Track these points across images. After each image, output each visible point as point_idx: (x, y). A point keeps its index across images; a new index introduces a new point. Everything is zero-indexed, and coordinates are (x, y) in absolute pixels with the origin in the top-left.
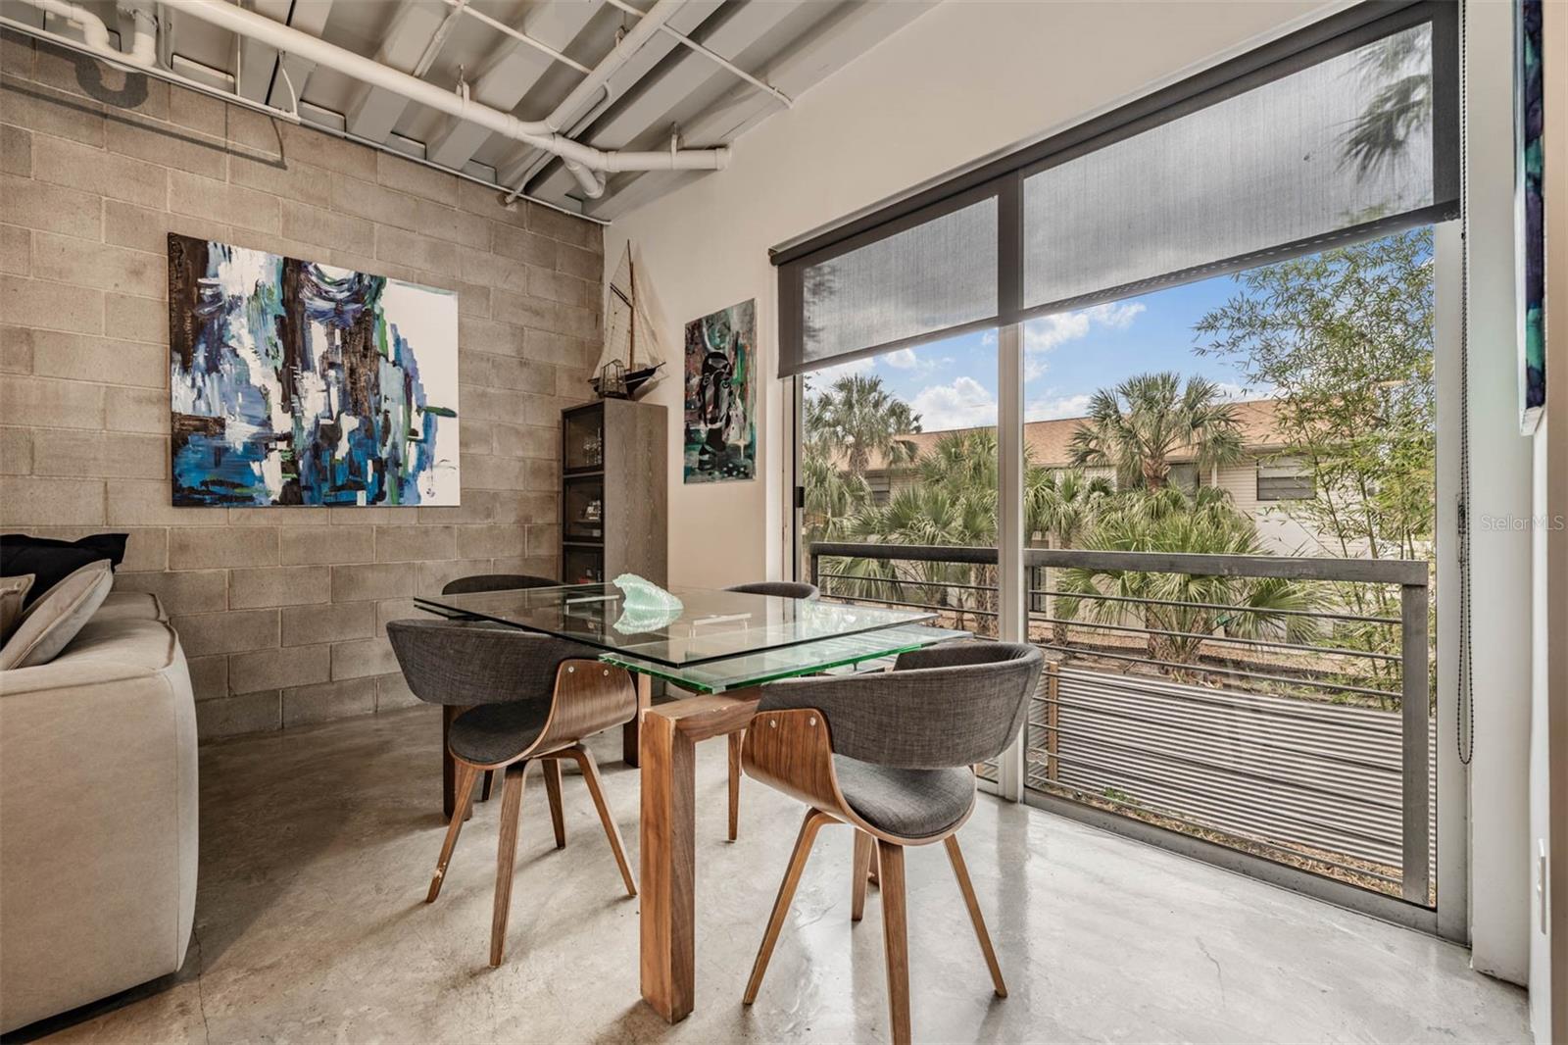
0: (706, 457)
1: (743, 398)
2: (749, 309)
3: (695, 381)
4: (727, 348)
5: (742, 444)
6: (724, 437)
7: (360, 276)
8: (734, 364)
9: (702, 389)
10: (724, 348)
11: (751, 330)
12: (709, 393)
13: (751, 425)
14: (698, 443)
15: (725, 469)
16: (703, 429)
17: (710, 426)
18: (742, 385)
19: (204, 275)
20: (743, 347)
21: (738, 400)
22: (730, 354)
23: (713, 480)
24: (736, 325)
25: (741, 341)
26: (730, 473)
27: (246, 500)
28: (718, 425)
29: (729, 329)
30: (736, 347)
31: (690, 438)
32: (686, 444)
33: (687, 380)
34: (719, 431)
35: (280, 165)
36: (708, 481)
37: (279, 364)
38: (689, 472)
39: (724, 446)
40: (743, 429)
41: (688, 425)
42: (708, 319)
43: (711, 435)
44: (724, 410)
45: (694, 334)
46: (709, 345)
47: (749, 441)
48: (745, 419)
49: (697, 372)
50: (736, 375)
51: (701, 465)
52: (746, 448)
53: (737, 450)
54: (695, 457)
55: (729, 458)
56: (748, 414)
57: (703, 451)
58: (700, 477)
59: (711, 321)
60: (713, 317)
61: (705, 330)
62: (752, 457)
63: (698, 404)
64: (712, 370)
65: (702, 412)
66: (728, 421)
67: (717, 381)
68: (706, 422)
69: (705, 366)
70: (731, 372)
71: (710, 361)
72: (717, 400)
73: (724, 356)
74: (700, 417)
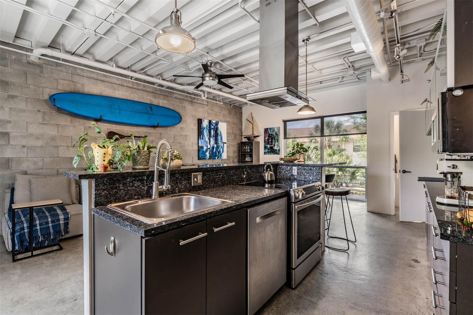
0: (269, 151)
1: (278, 142)
2: (279, 128)
3: (267, 138)
4: (274, 134)
5: (277, 149)
6: (273, 148)
7: (216, 122)
8: (276, 136)
9: (268, 140)
11: (279, 132)
12: (270, 140)
13: (280, 146)
14: (267, 148)
16: (269, 146)
17: (270, 146)
18: (277, 140)
19: (202, 124)
20: (278, 134)
21: (277, 142)
23: (271, 154)
24: (276, 130)
25: (277, 133)
26: (275, 153)
27: (205, 159)
28: (272, 146)
29: (274, 131)
30: (276, 134)
31: (265, 148)
32: (264, 148)
33: (265, 138)
34: (272, 147)
35: (207, 105)
37: (209, 137)
38: (265, 153)
39: (273, 149)
40: (278, 147)
41: (265, 146)
42: (270, 128)
43: (270, 147)
44: (273, 143)
45: (266, 130)
46: (270, 133)
47: (279, 149)
48: (278, 145)
49: (267, 137)
50: (276, 138)
51: (268, 152)
52: (278, 150)
53: (276, 150)
54: (267, 150)
55: (275, 151)
56: (279, 144)
57: (269, 150)
58: (268, 154)
59: (270, 129)
60: (271, 128)
61: (269, 130)
62: (279, 151)
63: (267, 142)
64: (271, 137)
65: (268, 143)
66: (274, 145)
67: (272, 139)
68: (269, 145)
69: (269, 136)
70: (275, 137)
71: (270, 135)
72: (272, 142)
73: (273, 135)
74: (268, 144)
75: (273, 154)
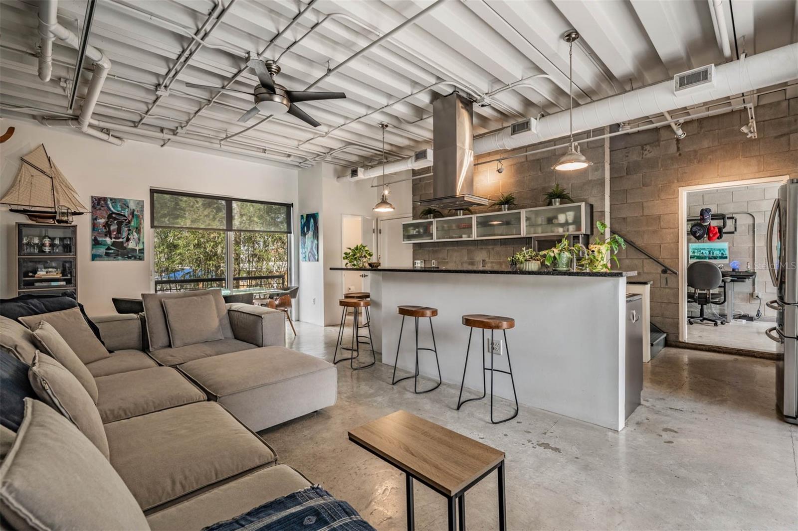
0: (112, 251)
2: (141, 204)
3: (102, 221)
4: (126, 213)
5: (137, 248)
6: (125, 245)
8: (132, 220)
9: (107, 225)
10: (124, 213)
11: (142, 211)
12: (114, 227)
13: (143, 243)
14: (104, 245)
15: (126, 256)
17: (113, 240)
18: (137, 228)
20: (138, 217)
22: (129, 216)
23: (118, 260)
24: (132, 206)
25: (135, 213)
26: (129, 258)
29: (128, 207)
31: (96, 243)
32: (93, 245)
33: (94, 219)
34: (122, 242)
36: (114, 260)
38: (94, 257)
39: (125, 248)
40: (137, 244)
41: (95, 238)
42: (111, 199)
43: (114, 244)
44: (125, 235)
45: (98, 203)
46: (112, 209)
47: (141, 247)
48: (139, 240)
49: (103, 217)
50: (132, 224)
51: (107, 254)
52: (139, 250)
53: (134, 250)
54: (102, 250)
55: (128, 253)
56: (141, 239)
57: (109, 249)
58: (106, 259)
59: (114, 201)
60: (115, 199)
61: (109, 202)
62: (143, 253)
63: (105, 230)
64: (115, 219)
65: (108, 234)
66: (128, 240)
67: (120, 224)
68: (111, 238)
69: (110, 216)
70: (129, 222)
71: (114, 216)
72: (119, 231)
73: (124, 216)
74: (106, 235)
75: (124, 260)
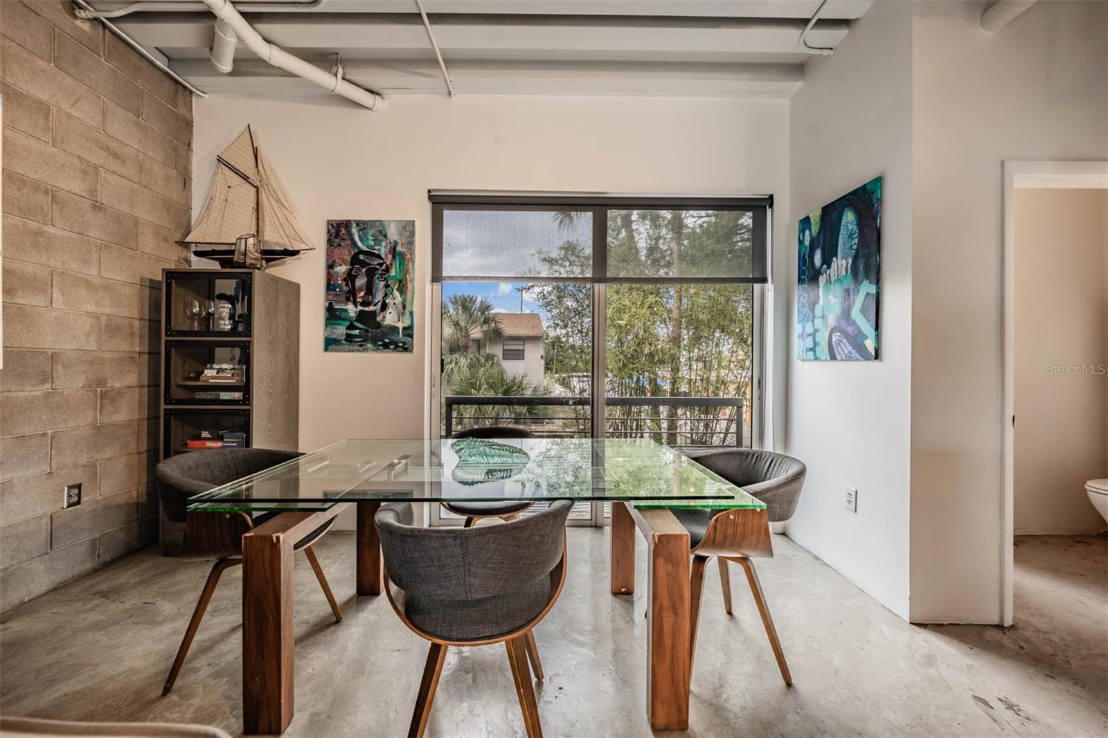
0: (356, 332)
1: (402, 290)
2: (408, 228)
3: (342, 269)
4: (383, 250)
5: (400, 325)
6: (379, 319)
8: (391, 264)
9: (350, 278)
10: (379, 250)
11: (411, 243)
12: (361, 281)
13: (411, 313)
14: (345, 319)
15: (380, 343)
16: (352, 310)
17: (360, 308)
18: (400, 282)
20: (402, 255)
21: (396, 293)
22: (386, 256)
23: (366, 350)
24: (393, 234)
25: (399, 248)
26: (386, 346)
28: (372, 308)
29: (385, 236)
30: (393, 251)
31: (332, 315)
32: (327, 319)
33: (330, 266)
34: (374, 313)
36: (359, 351)
38: (330, 344)
39: (379, 325)
40: (401, 315)
41: (330, 304)
42: (358, 223)
43: (362, 316)
44: (379, 297)
45: (338, 231)
46: (359, 244)
47: (407, 323)
48: (404, 307)
49: (344, 261)
50: (393, 273)
51: (349, 338)
52: (404, 329)
53: (394, 329)
54: (340, 331)
55: (384, 335)
56: (408, 305)
57: (351, 327)
58: (347, 347)
59: (363, 226)
60: (364, 222)
61: (354, 230)
62: (411, 336)
63: (346, 289)
64: (363, 264)
65: (351, 296)
66: (384, 307)
67: (371, 274)
68: (355, 304)
69: (355, 260)
70: (387, 270)
71: (361, 257)
72: (370, 289)
73: (379, 256)
74: (348, 299)
75: (376, 350)
